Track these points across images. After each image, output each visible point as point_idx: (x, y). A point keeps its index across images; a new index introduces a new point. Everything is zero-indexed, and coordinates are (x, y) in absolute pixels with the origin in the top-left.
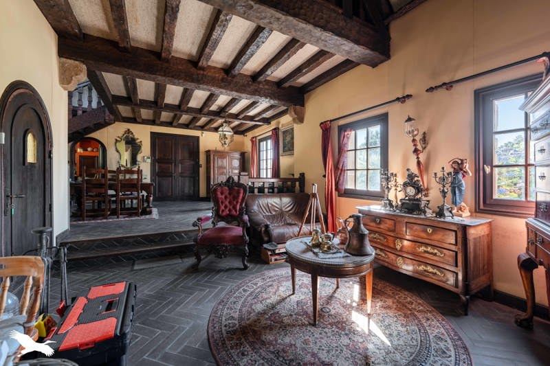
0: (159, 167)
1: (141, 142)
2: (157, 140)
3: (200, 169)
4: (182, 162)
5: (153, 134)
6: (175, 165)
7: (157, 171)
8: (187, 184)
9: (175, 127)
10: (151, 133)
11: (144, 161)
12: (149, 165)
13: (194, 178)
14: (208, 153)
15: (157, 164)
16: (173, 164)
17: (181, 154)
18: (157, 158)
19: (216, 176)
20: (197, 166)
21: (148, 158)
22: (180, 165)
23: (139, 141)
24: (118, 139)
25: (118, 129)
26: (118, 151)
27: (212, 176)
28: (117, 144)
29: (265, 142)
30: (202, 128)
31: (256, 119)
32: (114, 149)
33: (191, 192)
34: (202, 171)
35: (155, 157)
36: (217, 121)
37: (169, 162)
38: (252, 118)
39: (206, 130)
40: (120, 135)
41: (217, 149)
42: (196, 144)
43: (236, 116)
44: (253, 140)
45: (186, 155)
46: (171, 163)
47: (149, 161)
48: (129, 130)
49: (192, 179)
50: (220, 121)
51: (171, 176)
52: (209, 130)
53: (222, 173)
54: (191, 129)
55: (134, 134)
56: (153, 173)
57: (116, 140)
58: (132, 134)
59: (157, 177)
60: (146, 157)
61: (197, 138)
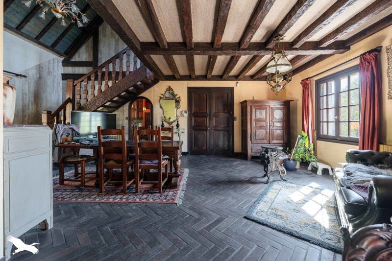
0: (195, 121)
1: (179, 97)
2: (193, 95)
3: (235, 121)
4: (216, 116)
5: (190, 89)
6: (210, 118)
7: (193, 124)
8: (221, 138)
9: (210, 80)
10: (188, 87)
11: (182, 115)
13: (228, 131)
14: (244, 104)
15: (193, 118)
16: (208, 118)
17: (215, 107)
18: (193, 112)
19: (254, 130)
20: (231, 118)
21: (186, 112)
22: (214, 118)
23: (178, 96)
24: (162, 96)
25: (161, 87)
26: (161, 107)
27: (249, 131)
28: (161, 101)
29: (325, 85)
30: (237, 77)
31: (325, 45)
32: (159, 105)
33: (226, 146)
34: (237, 124)
35: (191, 111)
36: (262, 57)
37: (204, 115)
38: (316, 45)
39: (241, 80)
40: (163, 93)
41: (256, 99)
42: (230, 95)
43: (290, 46)
44: (305, 84)
45: (221, 108)
46: (206, 117)
47: (186, 115)
48: (170, 87)
49: (226, 133)
50: (267, 57)
51: (206, 130)
52: (245, 79)
53: (261, 127)
54: (225, 80)
55: (174, 90)
56: (190, 127)
57: (160, 97)
58: (172, 90)
59: (193, 131)
60: (183, 112)
61: (231, 89)
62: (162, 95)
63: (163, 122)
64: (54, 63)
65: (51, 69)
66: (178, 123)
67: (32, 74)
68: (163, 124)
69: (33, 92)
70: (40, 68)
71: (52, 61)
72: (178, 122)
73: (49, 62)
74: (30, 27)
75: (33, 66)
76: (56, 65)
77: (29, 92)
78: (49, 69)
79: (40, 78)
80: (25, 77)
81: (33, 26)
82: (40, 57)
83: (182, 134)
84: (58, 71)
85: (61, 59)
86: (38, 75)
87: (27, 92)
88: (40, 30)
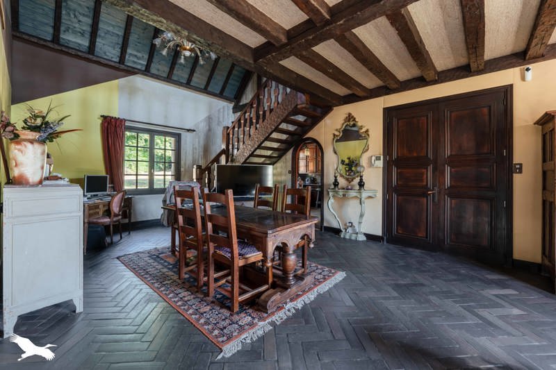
0: (399, 174)
1: (367, 131)
2: (395, 124)
3: (516, 177)
4: (454, 161)
5: (388, 112)
6: (435, 169)
7: (394, 182)
8: (470, 215)
9: (435, 81)
10: (384, 109)
11: (371, 165)
12: (381, 171)
13: (491, 201)
15: (394, 170)
16: (430, 168)
17: (451, 143)
18: (395, 156)
20: (503, 167)
21: (378, 158)
22: (448, 169)
23: (364, 130)
24: (337, 133)
26: (335, 153)
32: (332, 149)
34: (524, 181)
35: (391, 156)
37: (422, 162)
40: (339, 126)
45: (469, 142)
46: (426, 166)
47: (380, 164)
48: (350, 114)
51: (425, 195)
54: (481, 72)
55: (357, 120)
56: (388, 187)
57: (334, 135)
58: (354, 120)
59: (395, 196)
60: (374, 158)
61: (506, 93)
62: (337, 130)
63: (336, 177)
64: (224, 111)
65: (221, 119)
66: (361, 180)
67: (202, 127)
68: (336, 180)
69: (203, 146)
70: (209, 119)
71: (222, 110)
72: (361, 177)
73: (219, 110)
74: (198, 78)
75: (203, 118)
76: (226, 113)
77: (199, 146)
78: (219, 118)
79: (210, 130)
80: (194, 131)
81: (199, 76)
82: (210, 107)
83: (366, 201)
84: (228, 118)
85: (232, 105)
86: (207, 127)
87: (197, 146)
88: (206, 79)
